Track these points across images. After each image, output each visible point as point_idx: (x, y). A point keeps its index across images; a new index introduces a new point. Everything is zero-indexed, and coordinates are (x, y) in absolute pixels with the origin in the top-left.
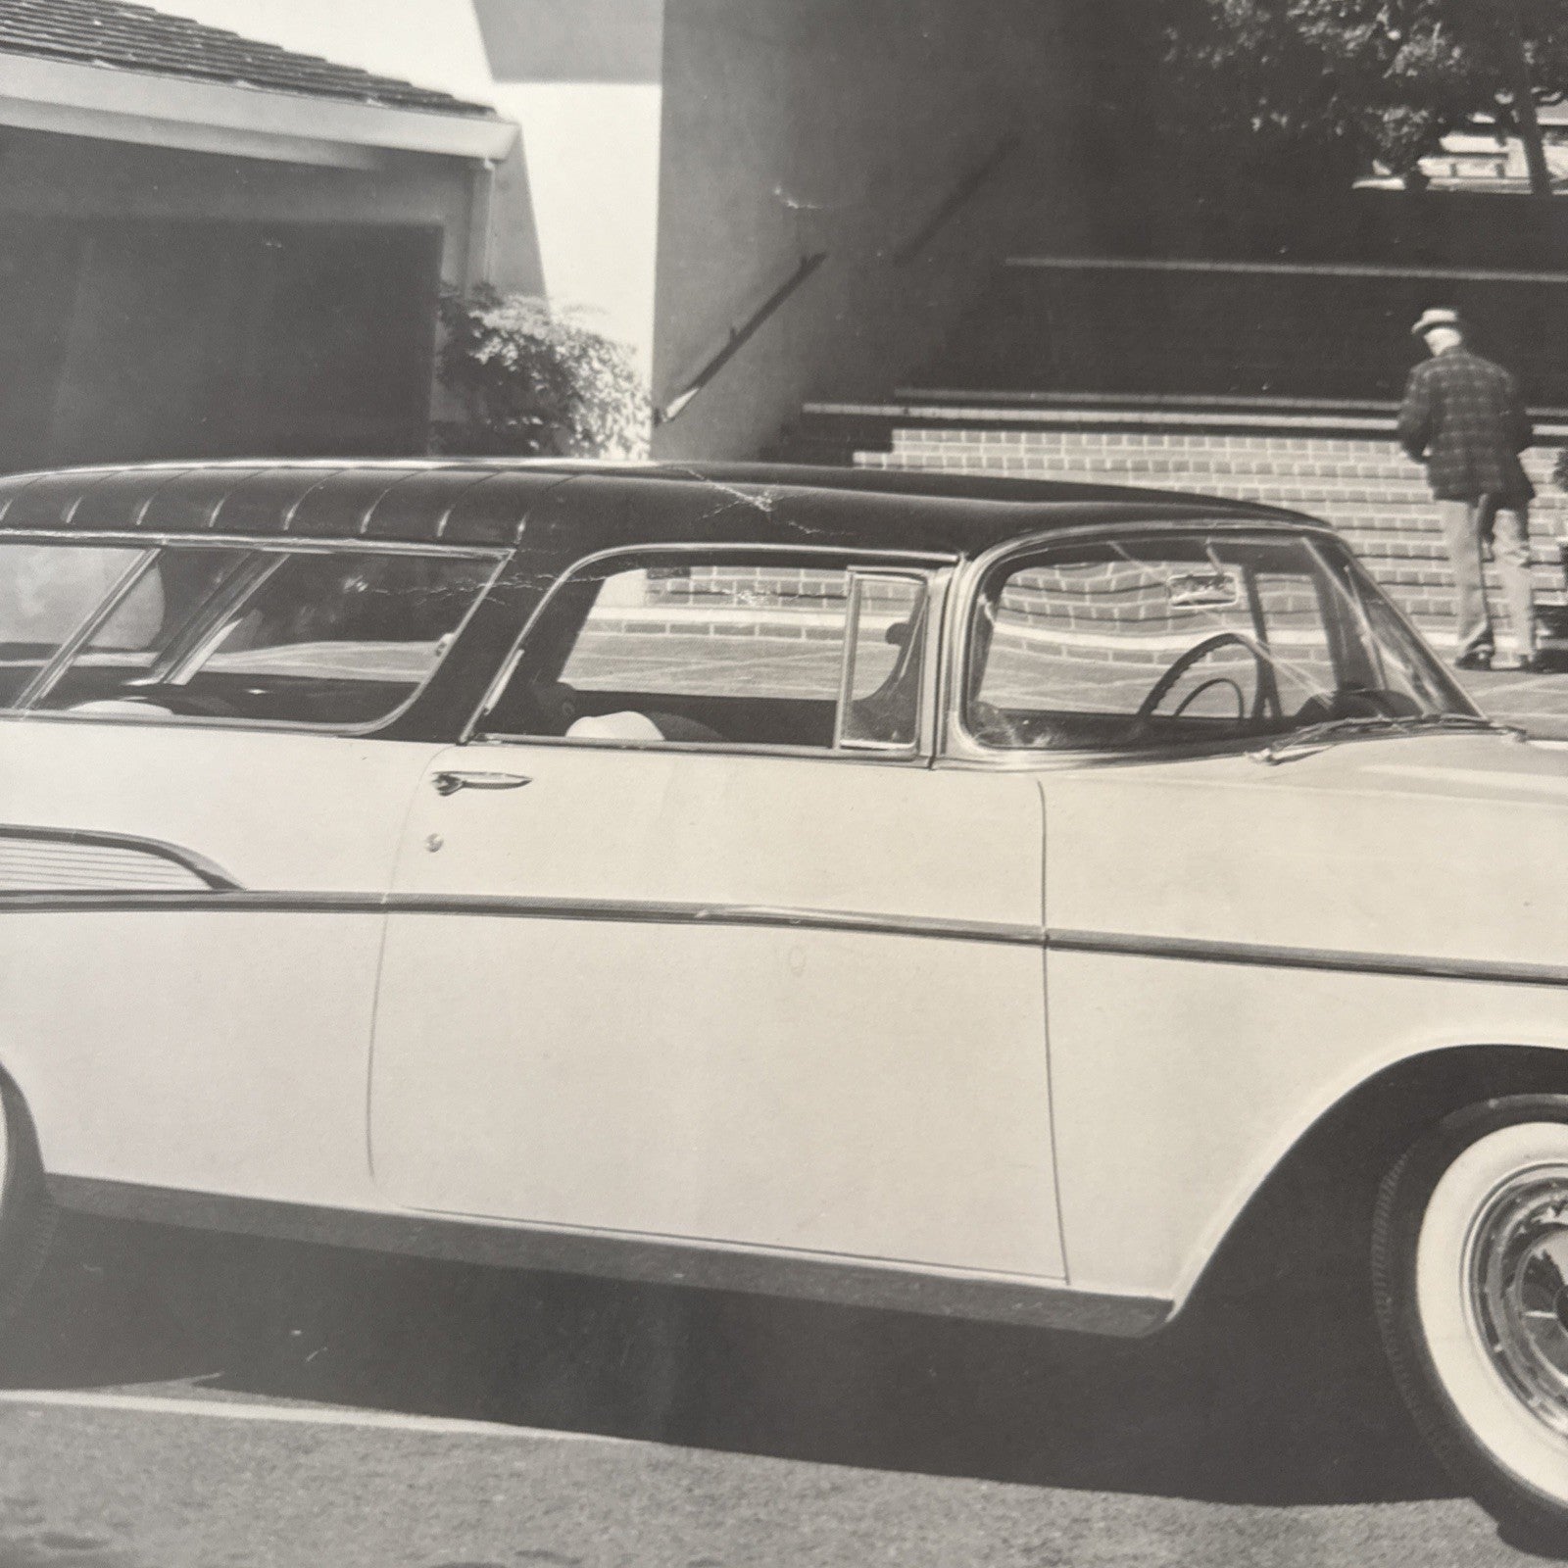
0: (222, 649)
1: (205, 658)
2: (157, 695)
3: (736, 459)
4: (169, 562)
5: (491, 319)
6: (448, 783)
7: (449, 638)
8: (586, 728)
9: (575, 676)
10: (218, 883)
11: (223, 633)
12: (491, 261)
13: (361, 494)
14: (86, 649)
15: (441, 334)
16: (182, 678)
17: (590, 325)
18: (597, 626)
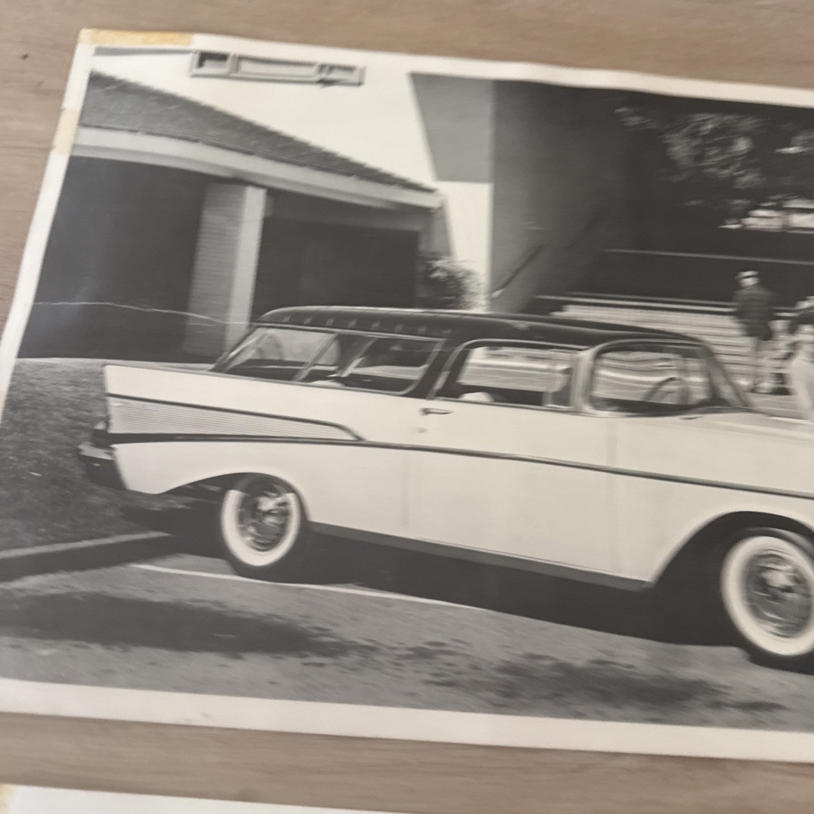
0: (358, 366)
1: (351, 369)
2: (338, 379)
3: (515, 313)
4: (340, 338)
5: (438, 263)
6: (426, 412)
7: (426, 366)
8: (468, 397)
9: (466, 379)
10: (359, 439)
11: (357, 361)
12: (437, 245)
13: (397, 319)
14: (315, 365)
15: (421, 268)
16: (345, 375)
17: (467, 266)
18: (473, 364)
